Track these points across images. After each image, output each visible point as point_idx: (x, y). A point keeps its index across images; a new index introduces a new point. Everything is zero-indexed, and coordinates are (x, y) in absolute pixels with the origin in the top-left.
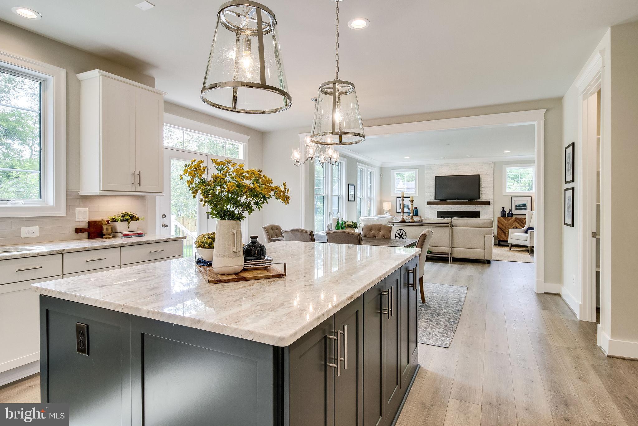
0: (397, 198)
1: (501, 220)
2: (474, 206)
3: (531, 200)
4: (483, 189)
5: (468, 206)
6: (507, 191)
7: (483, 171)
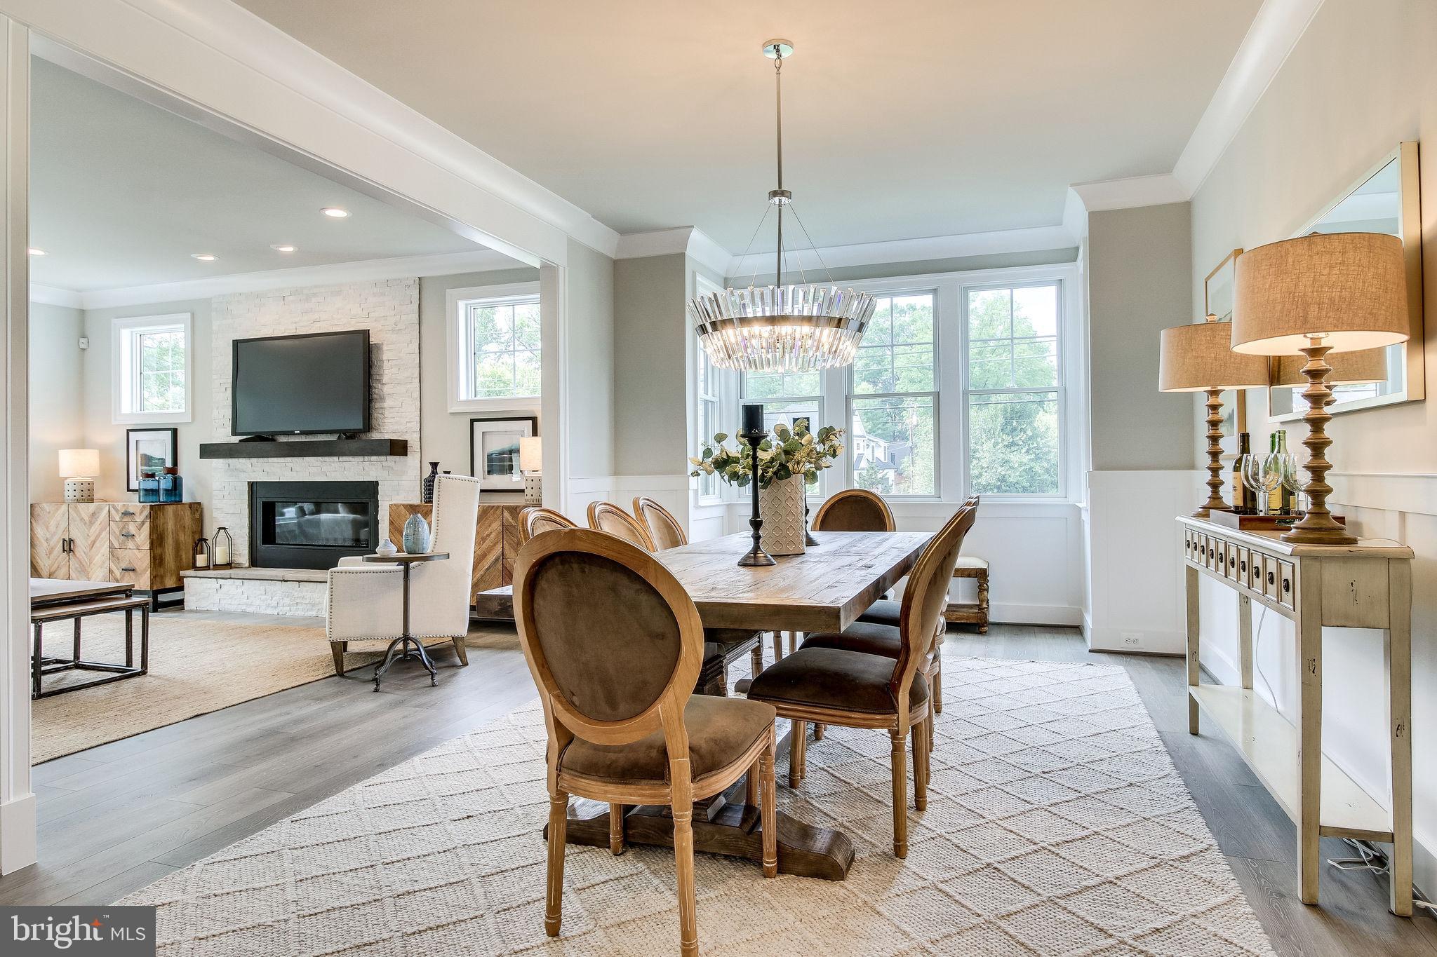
0: (128, 431)
1: (399, 516)
2: (361, 458)
3: (535, 433)
4: (386, 390)
5: (341, 458)
6: (463, 396)
7: (385, 317)
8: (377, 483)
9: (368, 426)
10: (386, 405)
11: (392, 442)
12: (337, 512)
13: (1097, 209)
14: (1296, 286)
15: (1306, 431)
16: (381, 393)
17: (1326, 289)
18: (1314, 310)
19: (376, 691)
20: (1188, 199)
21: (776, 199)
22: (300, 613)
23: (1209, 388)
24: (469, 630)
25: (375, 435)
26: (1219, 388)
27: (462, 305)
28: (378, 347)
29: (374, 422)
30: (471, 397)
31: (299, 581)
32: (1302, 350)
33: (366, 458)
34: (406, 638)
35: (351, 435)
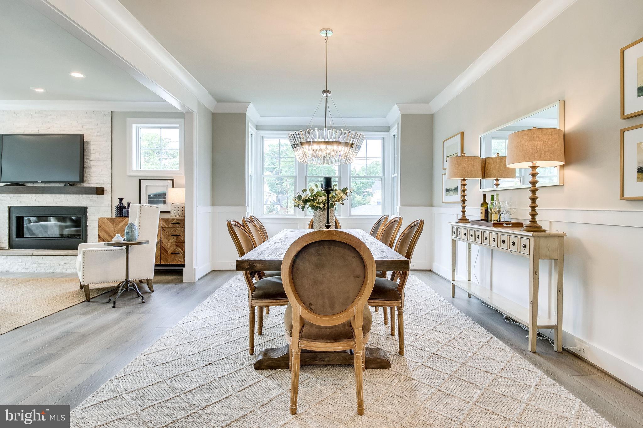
1: (104, 223)
2: (77, 196)
3: (173, 186)
4: (92, 163)
5: (65, 195)
6: (135, 168)
7: (92, 129)
8: (87, 208)
9: (82, 181)
10: (92, 170)
11: (97, 188)
12: (50, 221)
13: (405, 113)
14: (537, 145)
15: (530, 194)
16: (89, 165)
17: (547, 146)
18: (543, 153)
19: (114, 307)
20: (433, 113)
21: (325, 94)
22: (43, 271)
23: (462, 179)
24: (154, 276)
25: (85, 185)
26: (466, 179)
27: (134, 126)
28: (88, 143)
29: (85, 178)
30: (139, 169)
31: (42, 256)
32: (529, 167)
33: (80, 195)
34: (127, 281)
35: (72, 184)
